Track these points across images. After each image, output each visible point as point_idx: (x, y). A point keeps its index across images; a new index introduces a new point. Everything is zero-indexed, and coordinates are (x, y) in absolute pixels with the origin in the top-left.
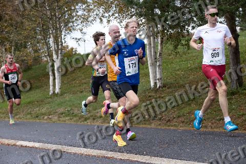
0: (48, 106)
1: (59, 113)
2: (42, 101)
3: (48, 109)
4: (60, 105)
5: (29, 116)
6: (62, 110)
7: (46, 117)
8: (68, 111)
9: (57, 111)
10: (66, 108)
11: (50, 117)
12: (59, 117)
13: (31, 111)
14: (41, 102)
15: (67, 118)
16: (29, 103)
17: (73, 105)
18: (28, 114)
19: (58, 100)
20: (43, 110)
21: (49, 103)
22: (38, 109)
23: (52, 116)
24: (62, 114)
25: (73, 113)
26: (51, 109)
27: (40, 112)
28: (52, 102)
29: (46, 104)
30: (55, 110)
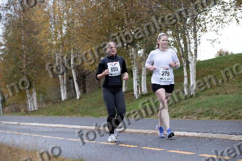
0: (183, 107)
1: (199, 112)
3: (184, 110)
4: (197, 105)
6: (200, 110)
8: (207, 111)
9: (195, 111)
10: (204, 109)
11: (189, 116)
12: (198, 117)
15: (207, 118)
17: (212, 105)
20: (181, 111)
21: (185, 104)
22: (173, 110)
23: (191, 116)
24: (201, 114)
25: (213, 113)
26: (189, 110)
27: (177, 112)
28: (188, 103)
29: (181, 105)
30: (193, 111)
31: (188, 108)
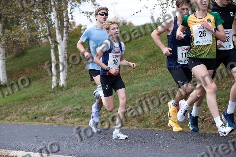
0: (49, 103)
1: (65, 112)
2: (42, 97)
3: (50, 107)
4: (66, 101)
5: (24, 117)
6: (69, 108)
7: (47, 118)
8: (77, 109)
9: (62, 109)
10: (74, 106)
11: (53, 117)
12: (66, 118)
13: (27, 111)
14: (40, 98)
15: (75, 120)
16: (24, 99)
17: (85, 101)
18: (23, 114)
19: (64, 95)
20: (44, 109)
21: (51, 99)
22: (36, 107)
23: (56, 116)
24: (70, 113)
25: (84, 113)
26: (55, 108)
27: (39, 111)
28: (56, 98)
29: (47, 100)
30: (60, 109)
31: (54, 106)
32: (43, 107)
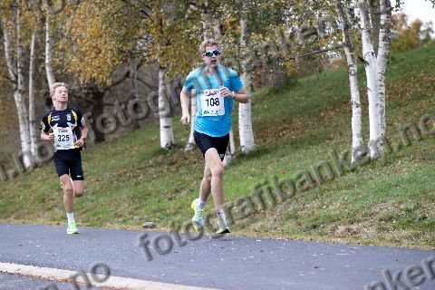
0: (345, 195)
1: (381, 215)
3: (345, 204)
4: (385, 191)
5: (290, 224)
6: (388, 207)
7: (342, 228)
8: (408, 211)
9: (373, 210)
10: (400, 203)
11: (354, 227)
12: (382, 229)
13: (296, 211)
15: (404, 233)
18: (289, 217)
19: (376, 178)
20: (334, 209)
21: (350, 187)
22: (316, 204)
23: (360, 224)
24: (390, 219)
25: (424, 218)
26: (358, 206)
28: (359, 184)
29: (339, 189)
30: (369, 208)
32: (331, 203)
